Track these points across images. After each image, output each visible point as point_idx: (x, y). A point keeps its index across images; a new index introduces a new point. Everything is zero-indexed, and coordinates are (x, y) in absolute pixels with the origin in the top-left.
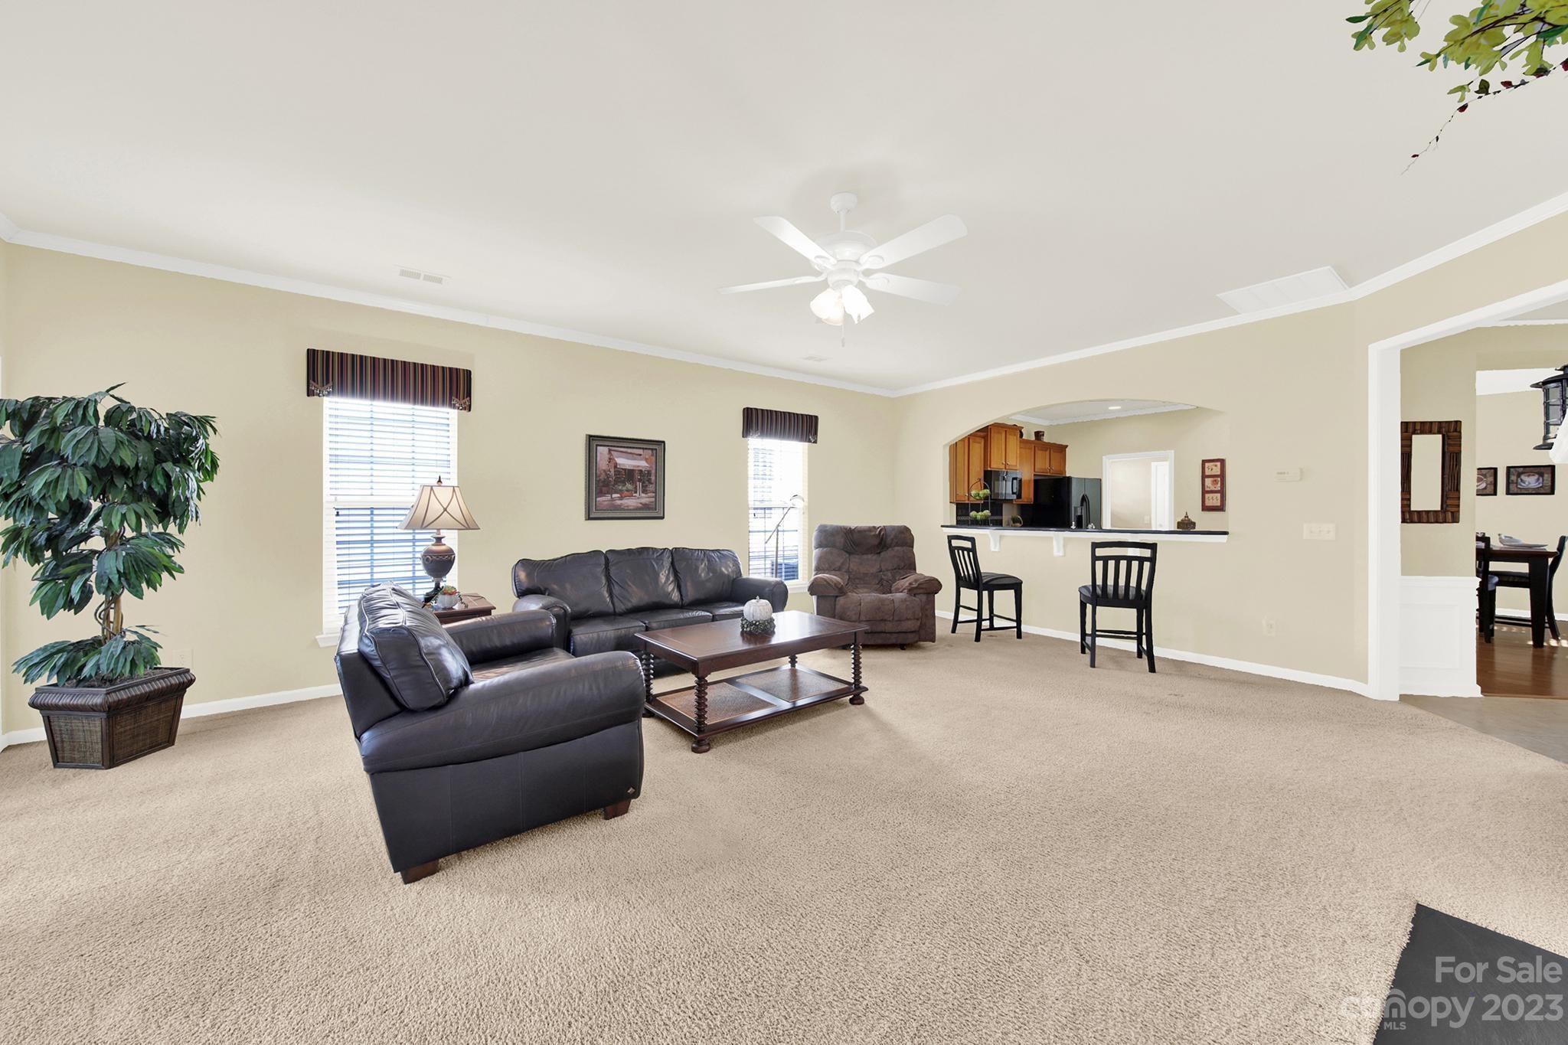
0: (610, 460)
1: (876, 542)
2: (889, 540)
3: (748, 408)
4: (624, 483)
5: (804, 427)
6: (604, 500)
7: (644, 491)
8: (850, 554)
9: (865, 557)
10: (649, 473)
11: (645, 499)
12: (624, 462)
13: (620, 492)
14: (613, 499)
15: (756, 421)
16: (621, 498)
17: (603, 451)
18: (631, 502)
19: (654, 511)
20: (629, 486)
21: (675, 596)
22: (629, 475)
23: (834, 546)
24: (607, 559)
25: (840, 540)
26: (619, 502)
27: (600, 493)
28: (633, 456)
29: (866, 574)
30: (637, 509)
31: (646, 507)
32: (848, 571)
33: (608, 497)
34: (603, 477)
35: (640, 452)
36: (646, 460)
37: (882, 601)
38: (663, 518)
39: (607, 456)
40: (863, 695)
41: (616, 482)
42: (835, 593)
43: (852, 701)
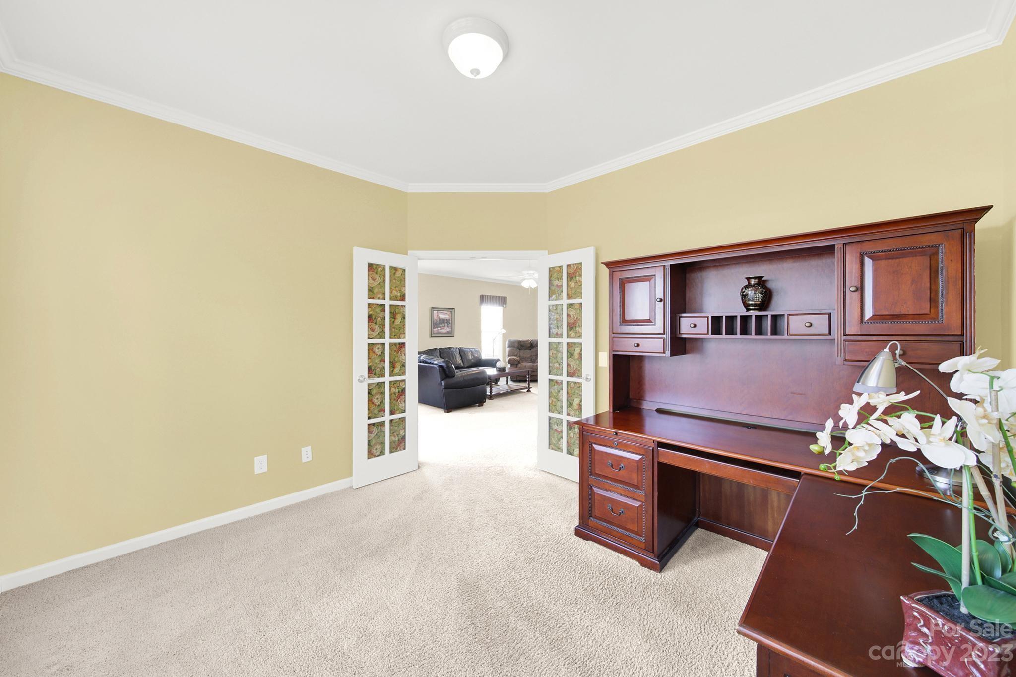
0: (438, 315)
1: (529, 345)
2: (534, 345)
3: (482, 295)
4: (441, 324)
5: (502, 300)
6: (435, 330)
7: (448, 327)
8: (520, 349)
9: (526, 351)
10: (449, 320)
11: (448, 329)
12: (442, 316)
13: (440, 327)
14: (438, 330)
15: (483, 298)
16: (441, 329)
17: (435, 312)
18: (444, 331)
19: (450, 335)
20: (443, 325)
21: (462, 364)
22: (443, 321)
23: (514, 347)
24: (440, 351)
25: (516, 345)
26: (440, 331)
27: (434, 328)
28: (444, 314)
29: (526, 357)
30: (446, 333)
31: (448, 333)
32: (520, 356)
33: (436, 329)
34: (435, 322)
35: (446, 312)
36: (449, 315)
37: (533, 365)
38: (453, 336)
39: (436, 315)
40: (530, 390)
41: (439, 323)
42: (517, 363)
43: (527, 391)
